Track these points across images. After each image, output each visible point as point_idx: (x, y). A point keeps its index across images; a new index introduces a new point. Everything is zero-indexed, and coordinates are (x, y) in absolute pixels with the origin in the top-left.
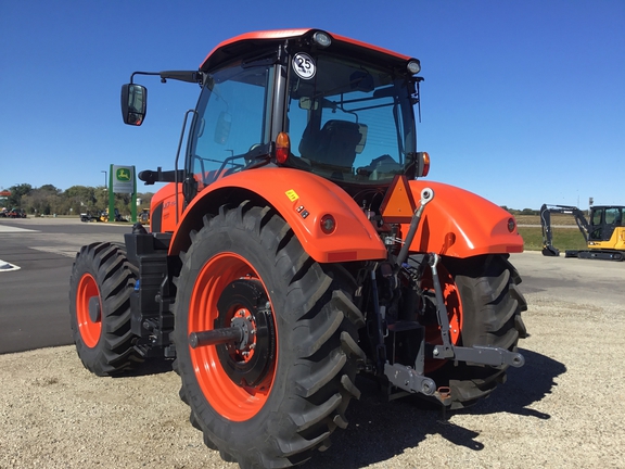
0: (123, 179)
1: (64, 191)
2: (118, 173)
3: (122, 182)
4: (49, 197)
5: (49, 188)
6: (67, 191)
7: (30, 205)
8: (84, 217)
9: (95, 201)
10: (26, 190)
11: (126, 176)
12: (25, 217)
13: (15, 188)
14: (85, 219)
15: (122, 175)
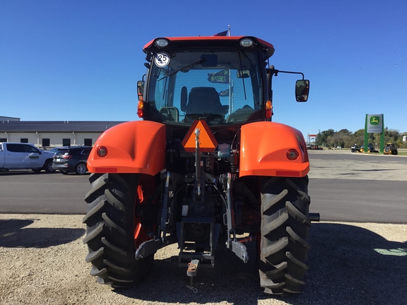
0: (375, 123)
1: (353, 133)
2: (371, 119)
3: (374, 126)
4: (344, 137)
5: (345, 131)
6: (356, 133)
7: (332, 142)
8: (353, 149)
9: (374, 138)
10: (331, 133)
11: (377, 121)
12: (322, 149)
13: (324, 132)
14: (353, 151)
15: (374, 121)
